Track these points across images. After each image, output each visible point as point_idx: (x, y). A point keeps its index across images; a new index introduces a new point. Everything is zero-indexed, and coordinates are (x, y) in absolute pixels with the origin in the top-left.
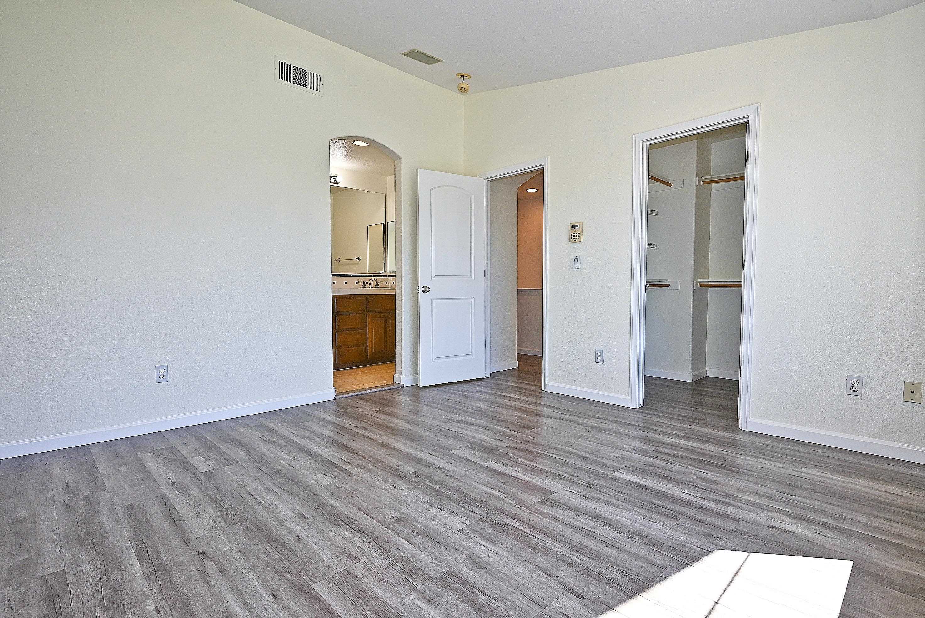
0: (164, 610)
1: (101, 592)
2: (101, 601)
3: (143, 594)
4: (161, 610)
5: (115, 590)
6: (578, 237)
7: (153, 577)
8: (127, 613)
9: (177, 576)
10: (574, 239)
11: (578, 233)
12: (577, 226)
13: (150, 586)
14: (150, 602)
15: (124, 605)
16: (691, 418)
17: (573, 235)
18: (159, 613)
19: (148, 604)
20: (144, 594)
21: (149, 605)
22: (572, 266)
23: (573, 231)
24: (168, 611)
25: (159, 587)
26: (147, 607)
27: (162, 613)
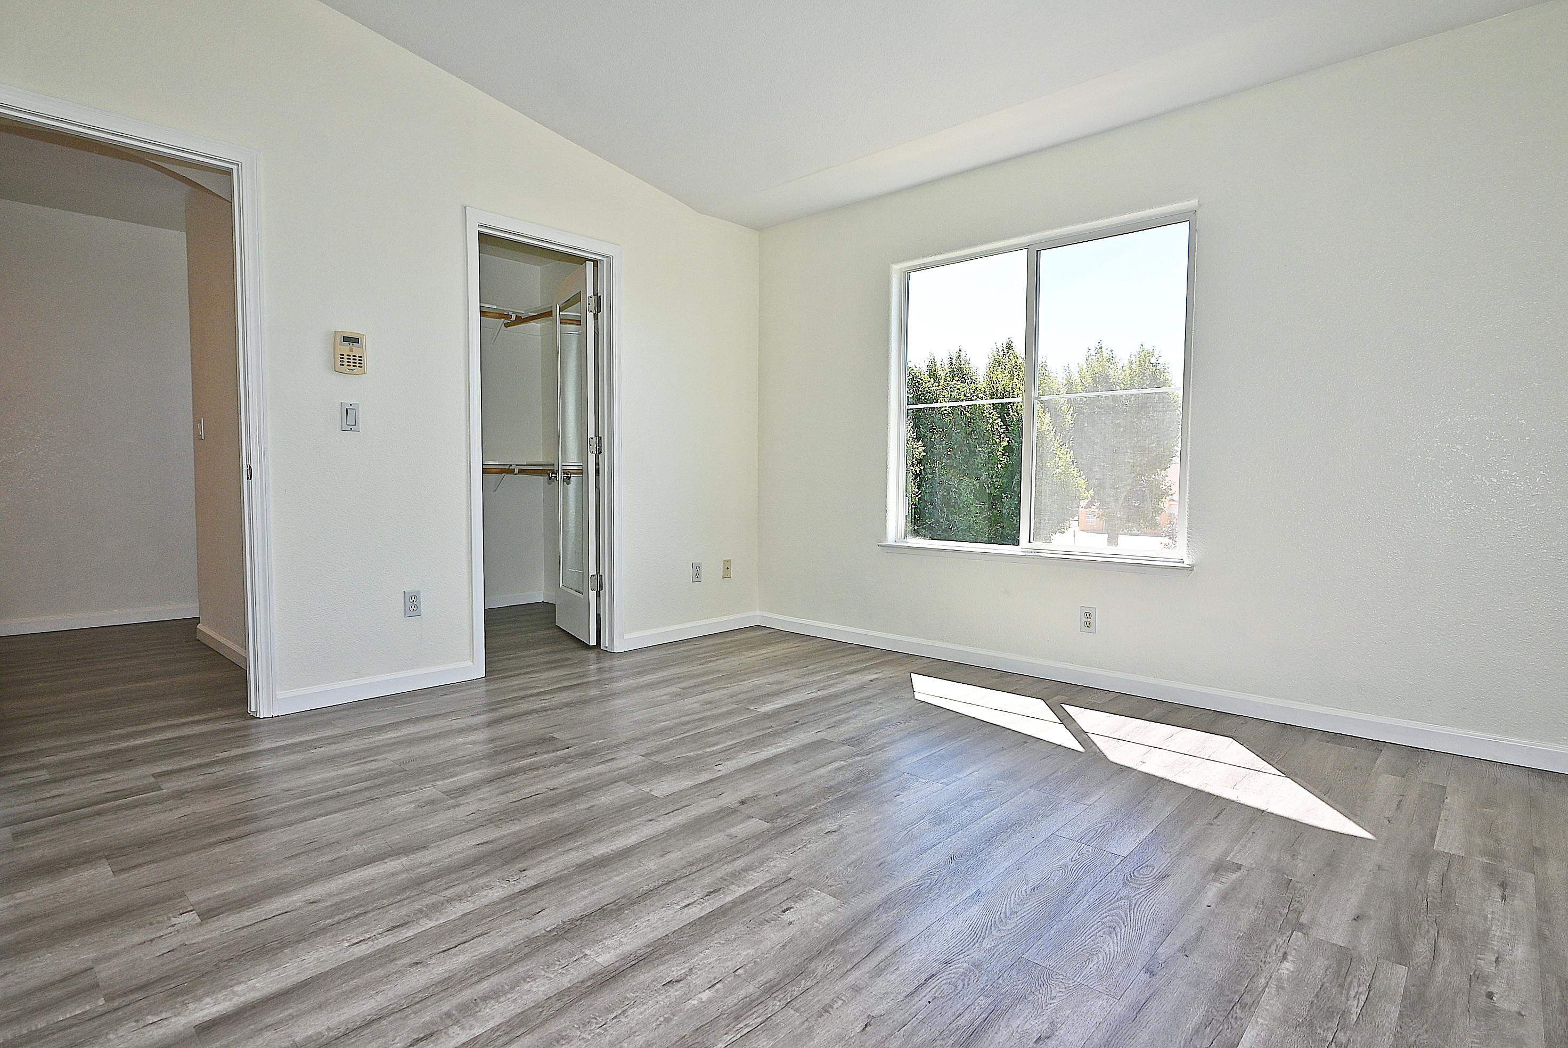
0: (1277, 952)
1: (1334, 1041)
2: (1342, 1026)
3: (1283, 988)
4: (1280, 955)
5: (1311, 1025)
6: (357, 365)
7: (1248, 999)
8: (1321, 983)
9: (1217, 972)
10: (349, 367)
11: (359, 357)
12: (356, 340)
13: (1263, 991)
14: (1283, 971)
15: (1317, 996)
16: (548, 663)
17: (345, 357)
18: (1285, 954)
19: (1287, 972)
20: (1280, 988)
21: (1287, 969)
22: (339, 426)
23: (345, 348)
24: (1274, 947)
25: (1255, 979)
26: (1292, 970)
27: (1282, 951)
